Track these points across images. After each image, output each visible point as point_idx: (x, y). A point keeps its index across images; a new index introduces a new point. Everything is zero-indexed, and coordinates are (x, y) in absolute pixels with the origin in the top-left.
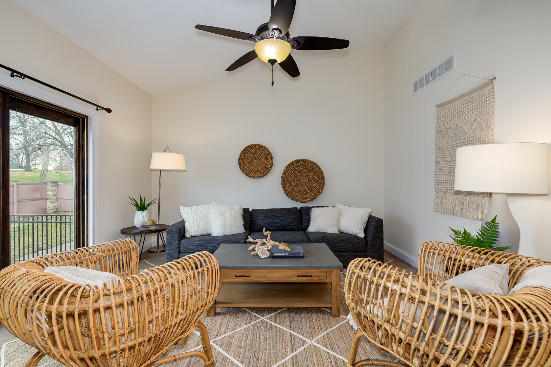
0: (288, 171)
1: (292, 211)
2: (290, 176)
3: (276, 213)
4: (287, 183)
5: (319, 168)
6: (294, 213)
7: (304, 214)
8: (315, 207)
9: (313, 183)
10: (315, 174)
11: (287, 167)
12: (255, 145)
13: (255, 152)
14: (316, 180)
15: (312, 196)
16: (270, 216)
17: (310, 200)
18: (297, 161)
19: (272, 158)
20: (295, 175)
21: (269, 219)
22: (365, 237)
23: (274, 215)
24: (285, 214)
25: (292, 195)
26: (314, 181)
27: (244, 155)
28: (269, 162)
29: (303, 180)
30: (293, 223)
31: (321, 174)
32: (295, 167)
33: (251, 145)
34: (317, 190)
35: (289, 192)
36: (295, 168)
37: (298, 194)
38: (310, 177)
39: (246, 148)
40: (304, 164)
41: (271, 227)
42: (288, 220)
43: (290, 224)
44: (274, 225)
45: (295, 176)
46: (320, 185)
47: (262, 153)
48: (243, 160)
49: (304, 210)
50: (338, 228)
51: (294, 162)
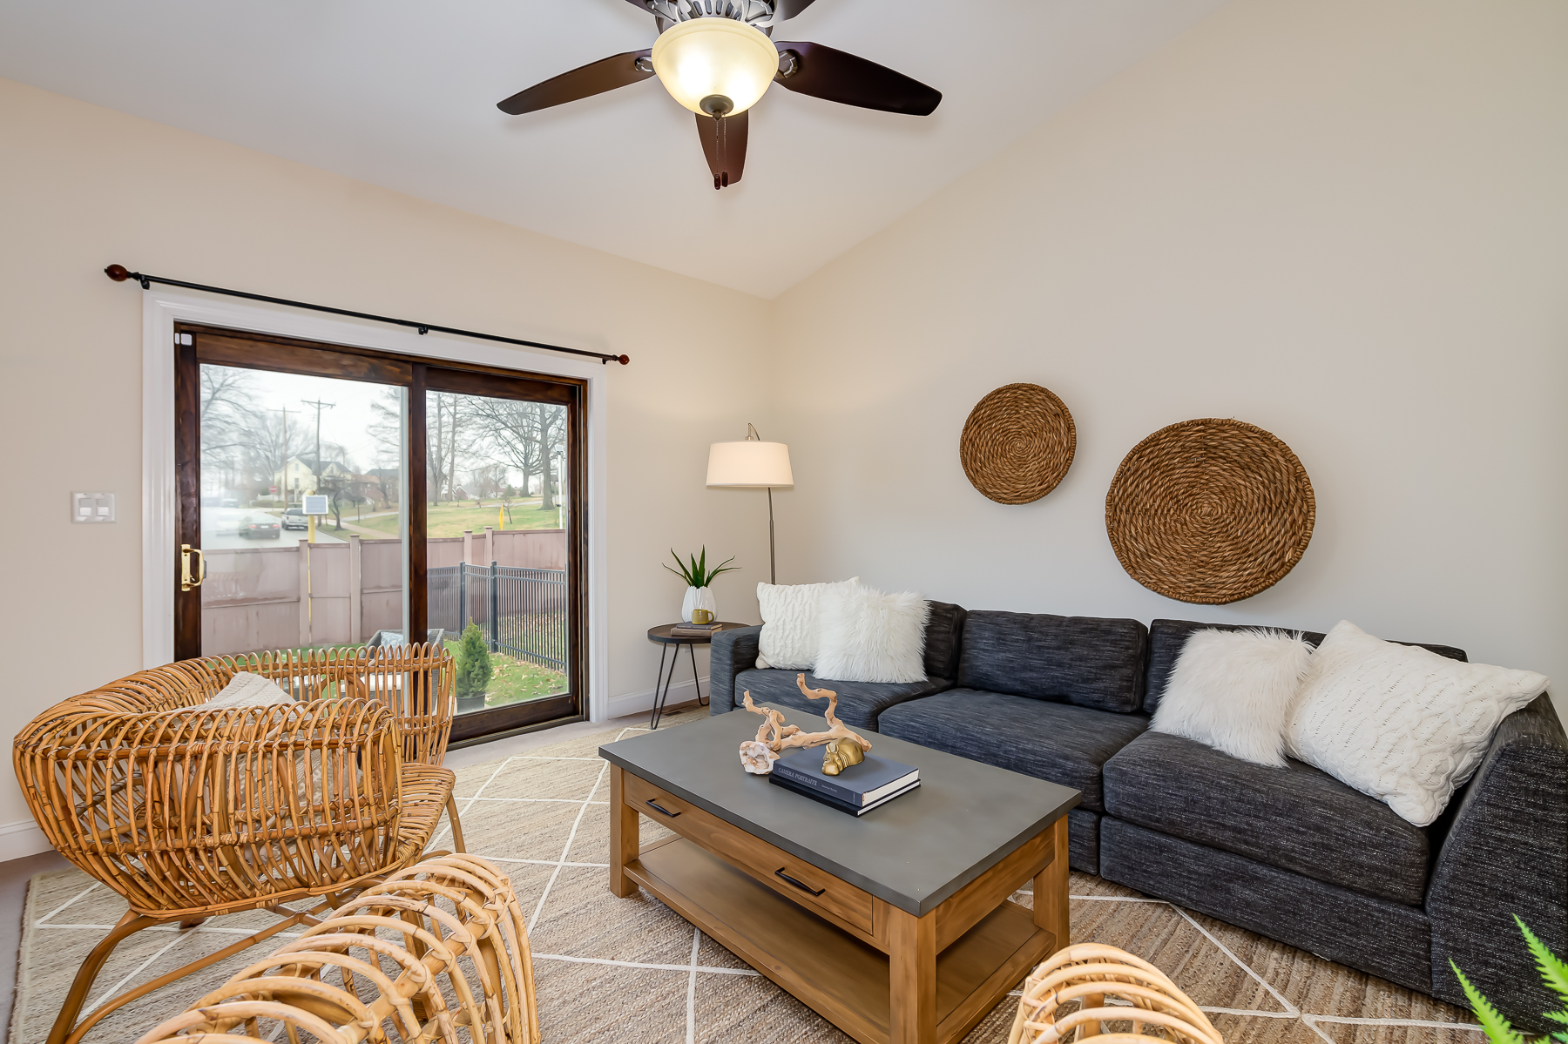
0: (1137, 470)
1: (1108, 632)
2: (1147, 492)
3: (1040, 632)
4: (1131, 522)
5: (1285, 451)
6: (1114, 643)
7: (1158, 652)
8: (1210, 626)
9: (1255, 521)
10: (1263, 483)
11: (1129, 458)
12: (1013, 389)
13: (1015, 414)
14: (1270, 509)
15: (1243, 579)
16: (1017, 641)
17: (1232, 595)
18: (1175, 431)
19: (1070, 428)
20: (1169, 487)
21: (1010, 652)
22: (1437, 831)
23: (1030, 640)
24: (1072, 643)
25: (1151, 570)
26: (1263, 510)
27: (979, 427)
28: (1061, 443)
29: (1206, 509)
30: (1096, 679)
31: (1293, 479)
32: (1168, 453)
33: (999, 391)
34: (1274, 553)
35: (1136, 556)
36: (1170, 459)
37: (1179, 565)
38: (1242, 498)
39: (983, 402)
40: (1213, 440)
41: (1015, 679)
42: (1078, 663)
43: (1086, 681)
44: (1023, 675)
45: (1169, 493)
46: (1286, 533)
47: (1038, 412)
48: (973, 445)
49: (1162, 633)
50: (1285, 743)
51: (1160, 433)
